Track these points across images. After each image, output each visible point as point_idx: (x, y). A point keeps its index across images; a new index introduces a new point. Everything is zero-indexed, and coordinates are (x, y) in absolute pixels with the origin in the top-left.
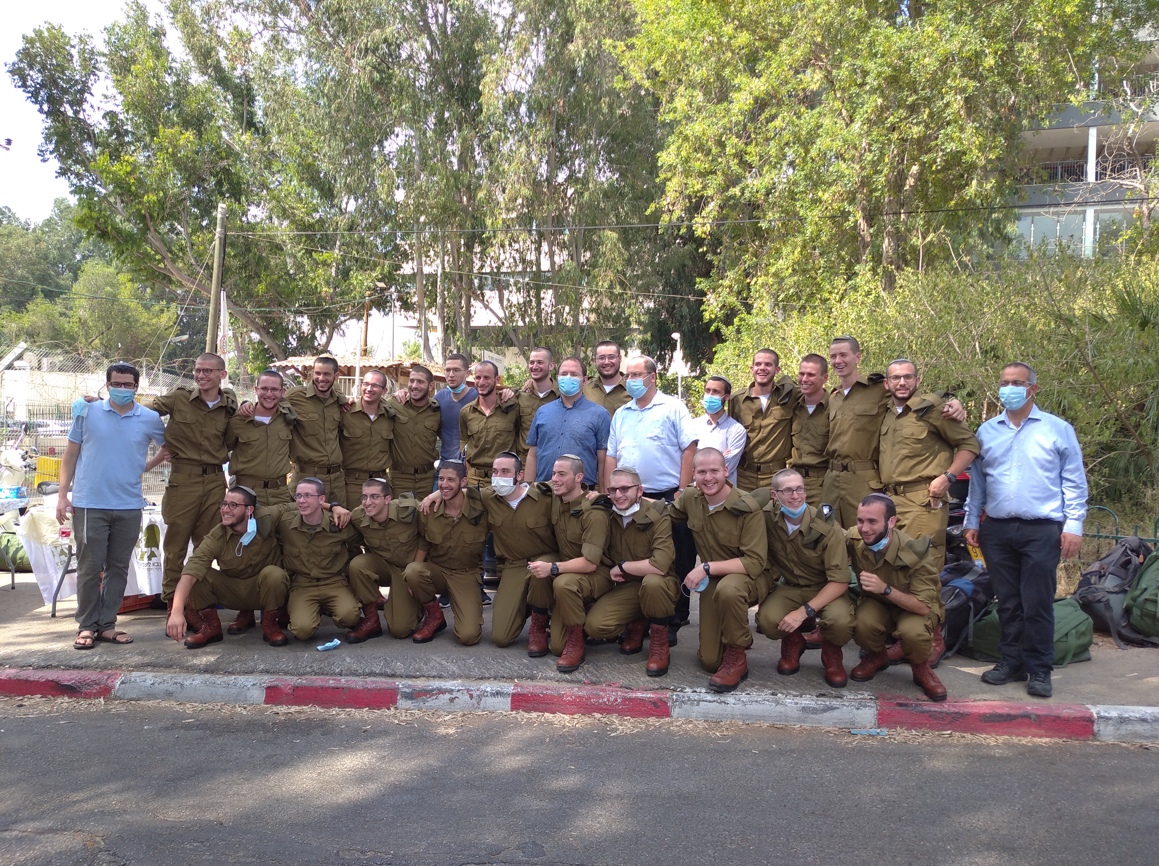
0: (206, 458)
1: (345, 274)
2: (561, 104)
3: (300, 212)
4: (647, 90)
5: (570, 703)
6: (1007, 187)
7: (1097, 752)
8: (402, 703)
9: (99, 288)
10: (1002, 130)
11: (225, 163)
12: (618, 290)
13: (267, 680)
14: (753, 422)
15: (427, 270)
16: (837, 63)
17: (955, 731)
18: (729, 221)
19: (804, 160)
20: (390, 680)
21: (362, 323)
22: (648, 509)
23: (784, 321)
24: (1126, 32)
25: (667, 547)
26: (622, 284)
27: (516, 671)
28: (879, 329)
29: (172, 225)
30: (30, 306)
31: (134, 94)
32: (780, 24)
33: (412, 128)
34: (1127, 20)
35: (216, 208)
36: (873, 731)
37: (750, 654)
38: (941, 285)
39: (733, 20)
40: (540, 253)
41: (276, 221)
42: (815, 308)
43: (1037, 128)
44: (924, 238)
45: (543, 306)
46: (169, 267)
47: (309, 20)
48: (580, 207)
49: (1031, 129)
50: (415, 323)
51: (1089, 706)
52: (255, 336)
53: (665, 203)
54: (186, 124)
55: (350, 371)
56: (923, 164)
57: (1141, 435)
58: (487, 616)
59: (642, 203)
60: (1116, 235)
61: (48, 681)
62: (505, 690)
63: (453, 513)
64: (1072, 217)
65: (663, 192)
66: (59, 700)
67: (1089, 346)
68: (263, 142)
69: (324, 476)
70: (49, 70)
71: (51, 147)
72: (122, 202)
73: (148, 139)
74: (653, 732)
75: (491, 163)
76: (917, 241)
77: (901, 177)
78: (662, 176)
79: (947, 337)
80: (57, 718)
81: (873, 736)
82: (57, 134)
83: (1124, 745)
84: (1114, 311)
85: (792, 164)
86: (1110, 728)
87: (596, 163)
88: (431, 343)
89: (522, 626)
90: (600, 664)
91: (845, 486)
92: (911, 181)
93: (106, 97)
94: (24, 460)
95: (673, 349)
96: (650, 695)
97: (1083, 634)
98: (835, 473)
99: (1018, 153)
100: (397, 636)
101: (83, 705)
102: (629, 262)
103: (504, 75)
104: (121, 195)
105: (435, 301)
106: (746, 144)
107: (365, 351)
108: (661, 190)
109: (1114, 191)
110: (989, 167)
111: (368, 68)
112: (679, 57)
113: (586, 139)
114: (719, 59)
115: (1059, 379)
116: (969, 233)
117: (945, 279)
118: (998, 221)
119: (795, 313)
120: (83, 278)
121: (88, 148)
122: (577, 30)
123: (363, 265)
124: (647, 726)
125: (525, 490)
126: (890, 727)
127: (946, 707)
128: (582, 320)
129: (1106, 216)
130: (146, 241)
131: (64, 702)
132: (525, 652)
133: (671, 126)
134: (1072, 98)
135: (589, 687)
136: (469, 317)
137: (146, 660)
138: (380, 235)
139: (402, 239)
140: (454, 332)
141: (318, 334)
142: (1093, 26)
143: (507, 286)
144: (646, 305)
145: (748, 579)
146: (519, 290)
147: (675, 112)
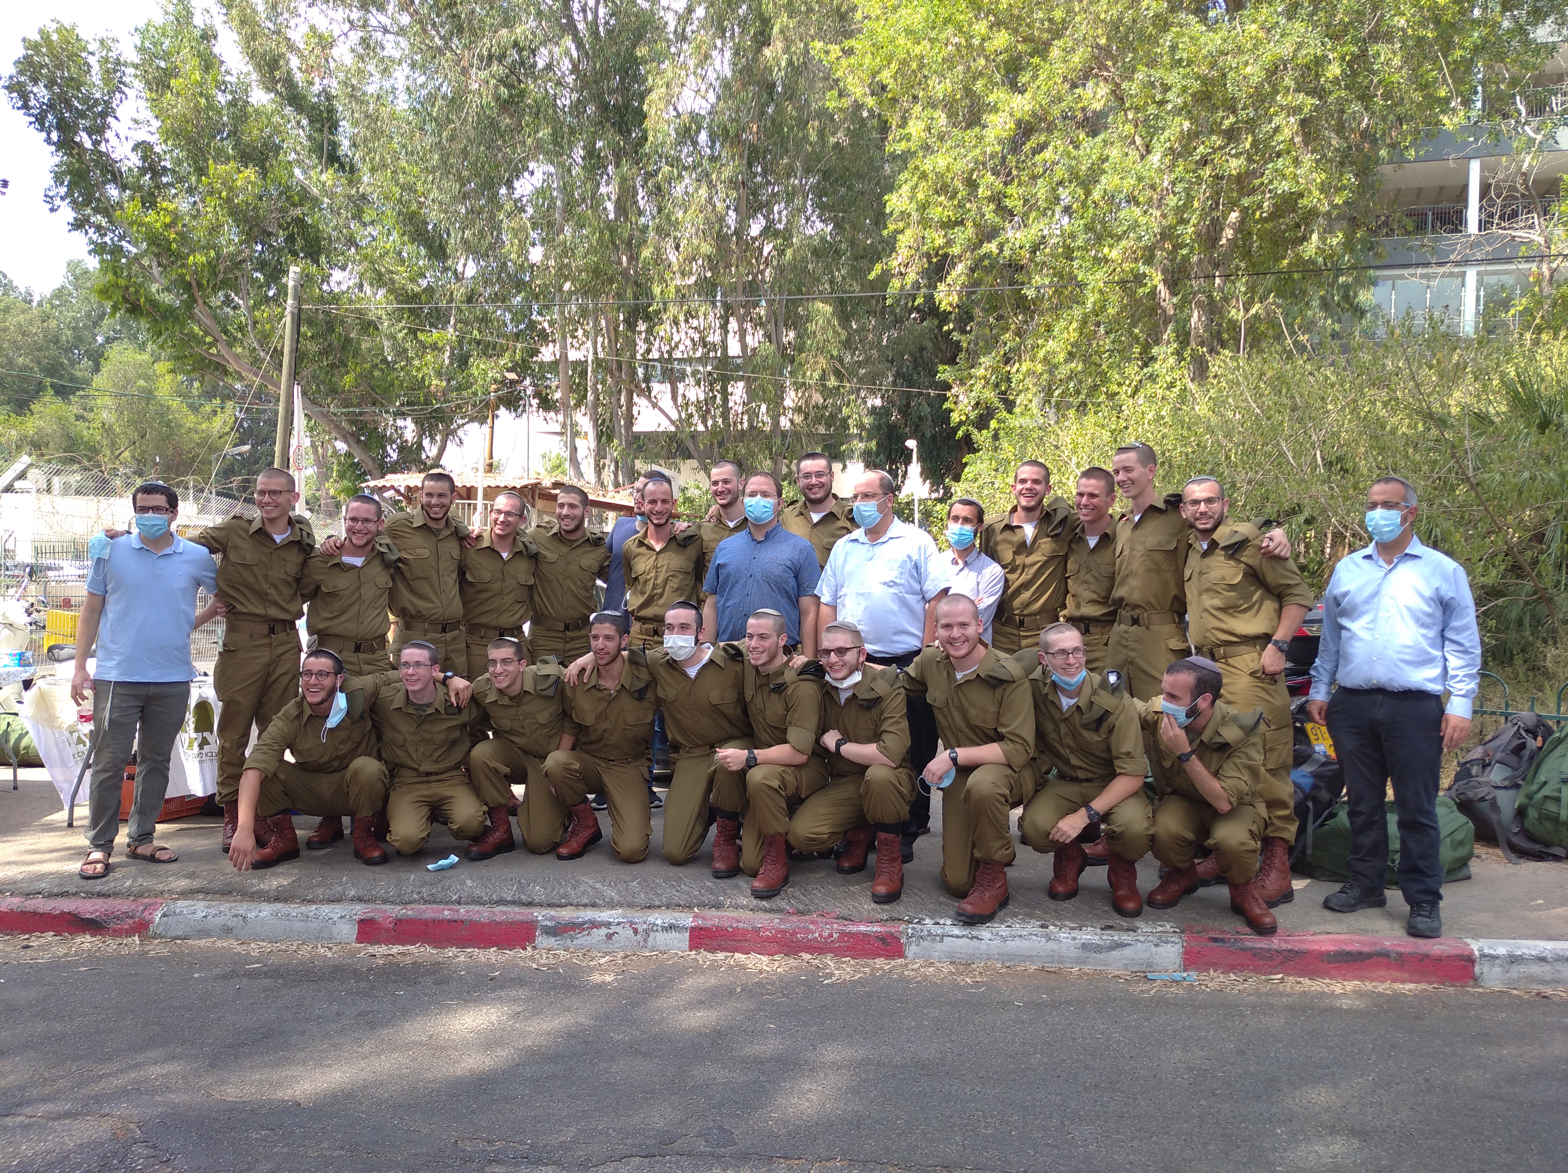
0: (273, 612)
1: (463, 361)
2: (755, 129)
3: (401, 276)
4: (871, 111)
5: (768, 940)
6: (1359, 240)
7: (1479, 1002)
8: (542, 941)
9: (128, 382)
10: (1353, 163)
11: (298, 212)
12: (832, 382)
13: (360, 910)
14: (1014, 560)
15: (573, 355)
16: (1129, 73)
17: (1289, 975)
18: (983, 287)
19: (1084, 205)
20: (526, 910)
21: (486, 428)
22: (874, 679)
23: (1057, 423)
24: (1521, 30)
25: (901, 730)
26: (838, 375)
27: (695, 897)
28: (1185, 433)
29: (227, 296)
30: (36, 407)
31: (175, 117)
32: (1051, 20)
33: (552, 163)
34: (1522, 14)
35: (286, 272)
36: (1178, 976)
37: (1011, 873)
38: (1270, 374)
39: (987, 16)
40: (727, 332)
41: (367, 288)
42: (1099, 405)
43: (1398, 159)
44: (1247, 310)
45: (731, 404)
46: (223, 352)
47: (412, 16)
48: (781, 270)
49: (1390, 162)
50: (558, 428)
51: (1468, 941)
52: (341, 446)
53: (895, 263)
54: (246, 157)
55: (469, 493)
56: (1245, 211)
57: (1539, 575)
58: (657, 823)
59: (864, 264)
60: (1506, 305)
61: (63, 913)
62: (681, 923)
63: (610, 684)
64: (1447, 280)
65: (893, 249)
66: (79, 940)
67: (1470, 456)
68: (350, 182)
69: (438, 636)
70: (59, 86)
71: (63, 190)
72: (159, 265)
73: (193, 179)
74: (881, 978)
75: (660, 210)
76: (1237, 314)
77: (1216, 226)
78: (892, 227)
79: (1278, 444)
80: (76, 964)
81: (1177, 982)
82: (70, 172)
83: (1515, 992)
84: (1503, 408)
85: (1067, 210)
86: (1497, 970)
87: (802, 210)
88: (580, 455)
89: (703, 836)
90: (809, 887)
91: (1134, 645)
92: (1228, 233)
93: (136, 121)
94: (29, 615)
95: (908, 461)
96: (876, 928)
97: (1461, 843)
98: (1123, 627)
99: (1373, 195)
100: (535, 851)
101: (110, 945)
102: (847, 344)
103: (677, 90)
104: (157, 255)
105: (585, 396)
106: (1006, 184)
107: (491, 465)
108: (890, 246)
109: (1504, 246)
110: (1335, 213)
111: (493, 82)
112: (914, 65)
113: (789, 177)
114: (969, 68)
115: (1429, 500)
116: (1307, 304)
117: (1275, 365)
118: (1346, 287)
119: (1072, 413)
120: (106, 368)
121: (113, 192)
122: (776, 30)
123: (489, 350)
124: (873, 969)
125: (708, 653)
126: (1200, 970)
127: (1275, 943)
128: (784, 423)
129: (1492, 280)
130: (192, 317)
131: (86, 941)
132: (708, 872)
133: (904, 158)
134: (1445, 119)
135: (794, 918)
136: (630, 419)
137: (196, 884)
138: (509, 309)
139: (540, 313)
140: (610, 439)
141: (426, 443)
142: (1477, 23)
143: (683, 377)
144: (869, 404)
145: (1009, 771)
146: (698, 383)
147: (909, 140)
